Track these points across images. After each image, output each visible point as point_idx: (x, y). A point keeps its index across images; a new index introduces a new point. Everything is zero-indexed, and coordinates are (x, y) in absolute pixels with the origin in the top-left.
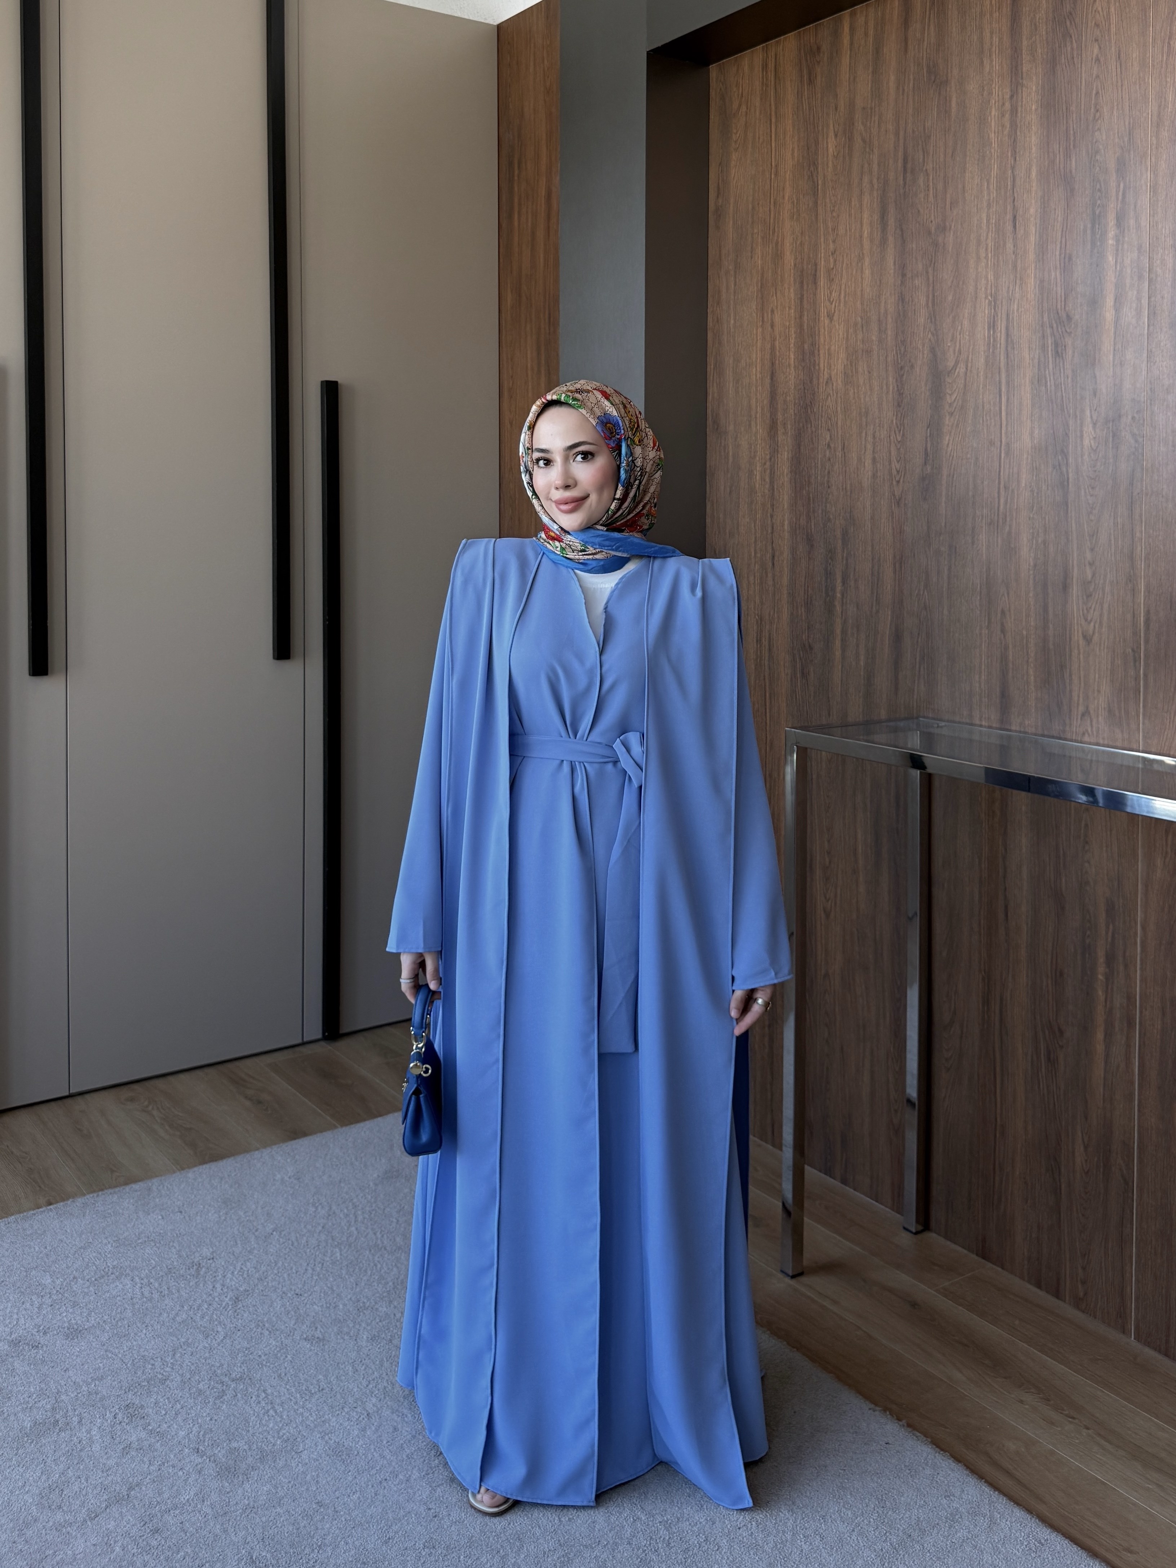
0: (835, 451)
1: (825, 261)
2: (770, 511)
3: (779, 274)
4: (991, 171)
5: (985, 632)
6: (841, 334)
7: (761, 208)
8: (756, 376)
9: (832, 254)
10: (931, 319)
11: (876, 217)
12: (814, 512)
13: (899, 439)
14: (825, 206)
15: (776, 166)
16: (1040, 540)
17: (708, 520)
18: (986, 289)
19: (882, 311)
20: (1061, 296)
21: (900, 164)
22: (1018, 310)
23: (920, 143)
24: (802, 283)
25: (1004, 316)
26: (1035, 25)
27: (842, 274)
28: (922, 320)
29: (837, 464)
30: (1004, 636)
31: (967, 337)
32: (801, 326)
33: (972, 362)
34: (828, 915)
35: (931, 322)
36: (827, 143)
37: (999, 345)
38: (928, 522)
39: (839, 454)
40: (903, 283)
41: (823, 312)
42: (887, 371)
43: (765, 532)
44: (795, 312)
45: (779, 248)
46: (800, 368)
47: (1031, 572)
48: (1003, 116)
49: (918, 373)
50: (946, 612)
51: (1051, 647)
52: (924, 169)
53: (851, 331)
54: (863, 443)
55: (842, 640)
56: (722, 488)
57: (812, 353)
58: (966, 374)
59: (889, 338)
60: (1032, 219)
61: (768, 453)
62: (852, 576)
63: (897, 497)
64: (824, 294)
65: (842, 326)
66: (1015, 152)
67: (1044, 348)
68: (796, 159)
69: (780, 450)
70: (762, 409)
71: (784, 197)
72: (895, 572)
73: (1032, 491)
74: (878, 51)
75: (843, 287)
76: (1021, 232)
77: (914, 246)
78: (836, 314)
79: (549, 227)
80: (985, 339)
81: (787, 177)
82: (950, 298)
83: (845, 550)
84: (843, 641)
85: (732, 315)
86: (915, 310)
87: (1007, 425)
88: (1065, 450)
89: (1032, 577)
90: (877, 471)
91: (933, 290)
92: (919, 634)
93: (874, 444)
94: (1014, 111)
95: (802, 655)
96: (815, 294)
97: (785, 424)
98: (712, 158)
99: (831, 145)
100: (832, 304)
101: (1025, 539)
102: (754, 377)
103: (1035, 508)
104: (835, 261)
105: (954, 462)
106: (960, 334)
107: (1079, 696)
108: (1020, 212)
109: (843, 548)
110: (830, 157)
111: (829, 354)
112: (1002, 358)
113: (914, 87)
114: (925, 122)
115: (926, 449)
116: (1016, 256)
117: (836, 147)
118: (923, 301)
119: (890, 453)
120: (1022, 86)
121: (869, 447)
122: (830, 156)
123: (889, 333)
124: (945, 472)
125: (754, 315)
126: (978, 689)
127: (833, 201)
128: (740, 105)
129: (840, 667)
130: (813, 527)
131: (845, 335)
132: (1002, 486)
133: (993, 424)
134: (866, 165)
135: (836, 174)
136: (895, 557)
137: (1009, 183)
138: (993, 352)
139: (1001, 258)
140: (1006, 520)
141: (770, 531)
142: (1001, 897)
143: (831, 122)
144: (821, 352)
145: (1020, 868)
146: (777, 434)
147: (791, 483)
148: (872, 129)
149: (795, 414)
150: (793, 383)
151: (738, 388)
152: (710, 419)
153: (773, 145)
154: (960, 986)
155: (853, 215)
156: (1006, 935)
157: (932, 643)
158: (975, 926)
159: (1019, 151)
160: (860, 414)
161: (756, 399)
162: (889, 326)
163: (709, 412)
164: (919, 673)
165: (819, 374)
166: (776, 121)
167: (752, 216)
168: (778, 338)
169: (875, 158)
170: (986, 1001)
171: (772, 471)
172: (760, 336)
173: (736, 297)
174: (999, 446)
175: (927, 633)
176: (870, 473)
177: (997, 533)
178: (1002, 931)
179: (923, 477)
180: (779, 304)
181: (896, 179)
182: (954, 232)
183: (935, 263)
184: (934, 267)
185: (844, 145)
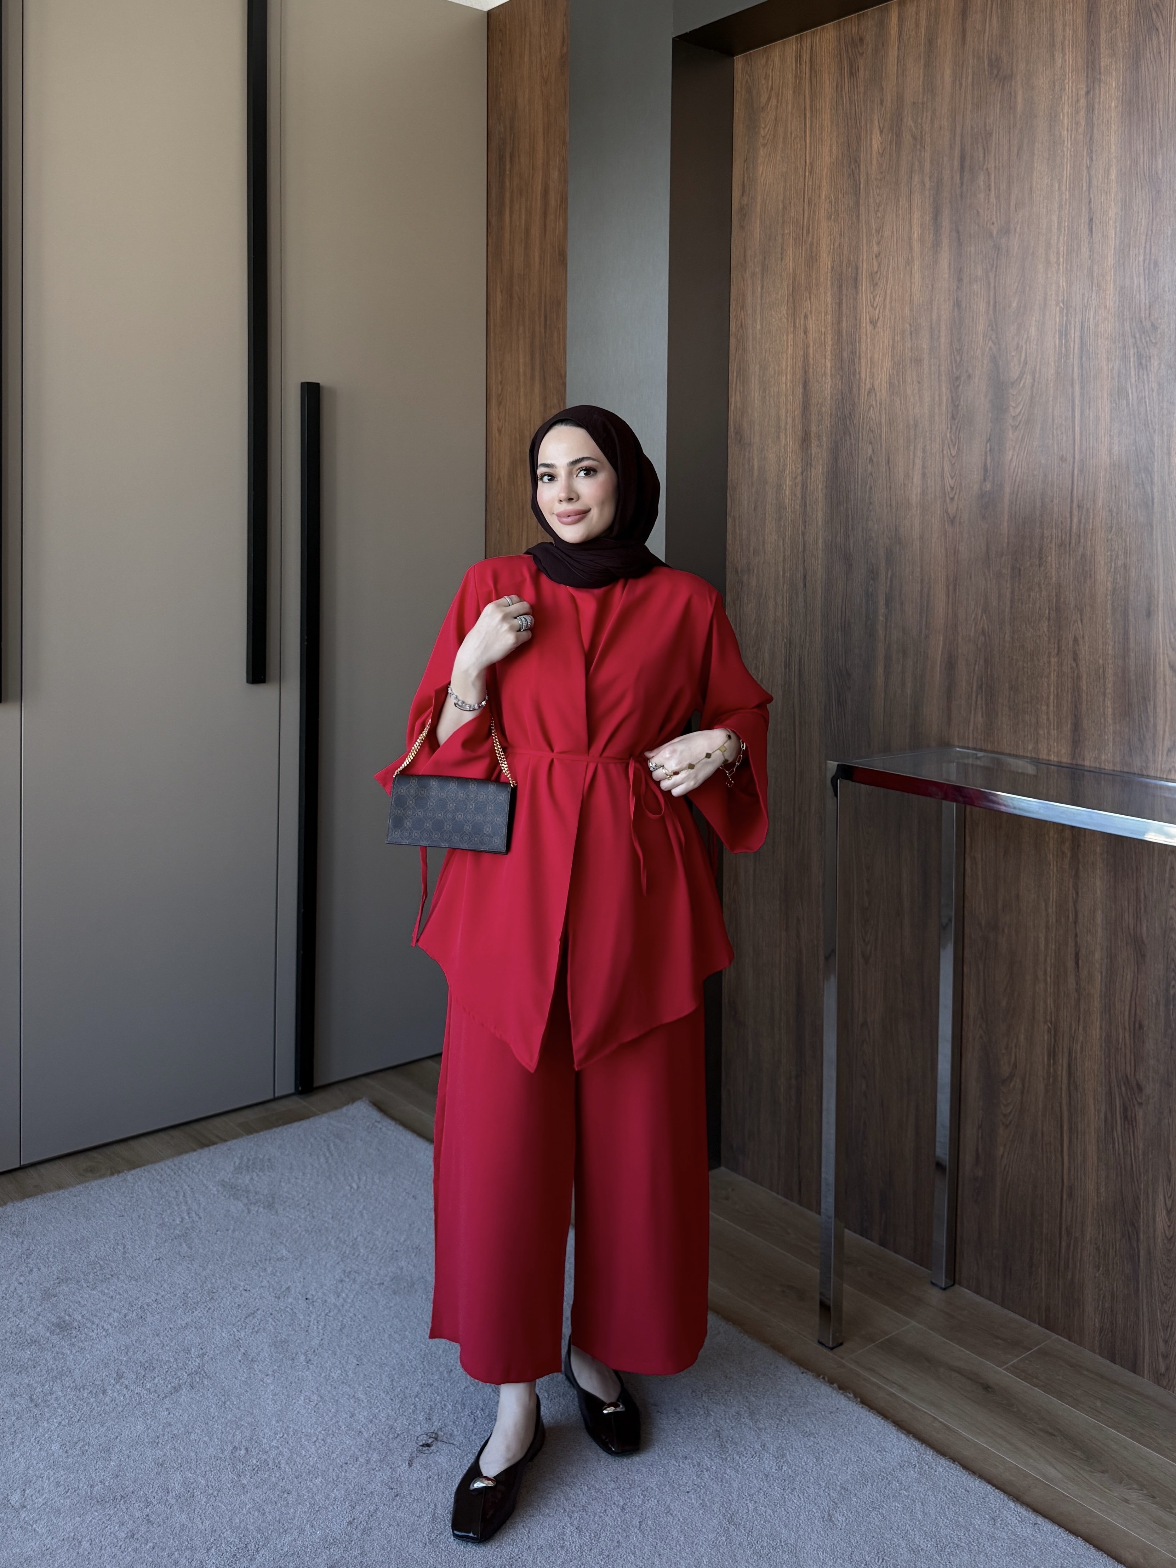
0: (878, 465)
1: (868, 264)
2: (801, 528)
3: (814, 277)
4: (1063, 171)
5: (1054, 660)
6: (886, 341)
7: (793, 207)
8: (786, 385)
9: (876, 257)
10: (992, 327)
11: (928, 218)
12: (853, 529)
13: (954, 455)
14: (868, 205)
15: (811, 163)
16: (1120, 563)
17: (729, 537)
18: (1057, 295)
19: (935, 317)
20: (1145, 303)
21: (956, 163)
22: (1094, 318)
23: (980, 140)
24: (840, 287)
25: (1078, 326)
26: (1116, 17)
27: (887, 278)
28: (981, 328)
29: (881, 480)
30: (1077, 665)
31: (1035, 347)
33: (1040, 373)
35: (992, 330)
36: (871, 139)
37: (1072, 356)
38: (988, 543)
39: (883, 469)
40: (959, 288)
41: (865, 318)
42: (939, 381)
43: (795, 551)
44: (832, 317)
45: (814, 249)
46: (839, 377)
47: (1109, 597)
48: (1077, 112)
49: (976, 384)
50: (1007, 638)
51: (1133, 678)
52: (985, 167)
53: (898, 338)
54: (911, 457)
55: (885, 667)
56: (746, 502)
57: (852, 362)
58: (1033, 386)
59: (942, 347)
60: (1111, 222)
61: (799, 466)
62: (897, 599)
63: (951, 516)
64: (867, 299)
65: (887, 333)
66: (1092, 152)
67: (1125, 358)
68: (834, 156)
69: (813, 463)
70: (794, 420)
71: (819, 196)
72: (948, 595)
73: (1110, 511)
74: (931, 42)
75: (889, 292)
76: (1098, 236)
77: (973, 249)
78: (880, 320)
79: (545, 225)
80: (1055, 348)
81: (824, 174)
82: (1014, 305)
83: (890, 571)
84: (887, 667)
85: (758, 320)
86: (973, 317)
87: (1081, 440)
88: (1150, 469)
89: (1109, 602)
90: (927, 488)
91: (995, 295)
92: (976, 661)
93: (924, 459)
94: (1090, 108)
95: (838, 681)
96: (855, 299)
97: (819, 436)
98: (735, 154)
99: (876, 141)
100: (875, 309)
101: (1102, 563)
102: (784, 386)
103: (1114, 529)
104: (879, 264)
105: (1018, 479)
106: (1026, 343)
107: (1164, 731)
108: (1098, 214)
109: (887, 569)
111: (872, 362)
112: (1076, 369)
113: (973, 82)
114: (985, 118)
115: (986, 465)
116: (1092, 261)
117: (881, 143)
118: (982, 307)
119: (943, 468)
120: (1100, 81)
121: (919, 462)
122: (874, 153)
123: (943, 340)
124: (1007, 489)
125: (784, 320)
126: (1045, 722)
127: (877, 201)
128: (769, 98)
129: (883, 695)
131: (891, 343)
132: (1075, 505)
133: (1065, 438)
134: (917, 163)
135: (881, 173)
136: (947, 578)
137: (1084, 184)
138: (1065, 362)
139: (1074, 263)
140: (1079, 542)
141: (801, 549)
142: (1071, 943)
143: (876, 117)
144: (862, 360)
145: (1094, 913)
146: (811, 447)
147: (826, 498)
148: (924, 125)
149: (831, 426)
150: (829, 393)
151: (765, 397)
152: (732, 430)
153: (808, 141)
154: (1022, 1037)
155: (901, 216)
156: (1077, 984)
157: (991, 670)
158: (1040, 974)
159: (1096, 151)
160: (908, 426)
161: (786, 409)
162: (943, 334)
163: (731, 423)
164: (976, 704)
165: (859, 383)
166: (811, 116)
167: (783, 216)
168: (812, 345)
169: (927, 156)
170: (1052, 1054)
171: (804, 486)
172: (790, 343)
173: (764, 301)
174: (1071, 462)
175: (986, 661)
176: (919, 489)
177: (1069, 555)
178: (1071, 980)
179: (982, 495)
180: (814, 308)
181: (952, 178)
182: (1020, 235)
183: (997, 267)
184: (996, 271)
185: (891, 142)
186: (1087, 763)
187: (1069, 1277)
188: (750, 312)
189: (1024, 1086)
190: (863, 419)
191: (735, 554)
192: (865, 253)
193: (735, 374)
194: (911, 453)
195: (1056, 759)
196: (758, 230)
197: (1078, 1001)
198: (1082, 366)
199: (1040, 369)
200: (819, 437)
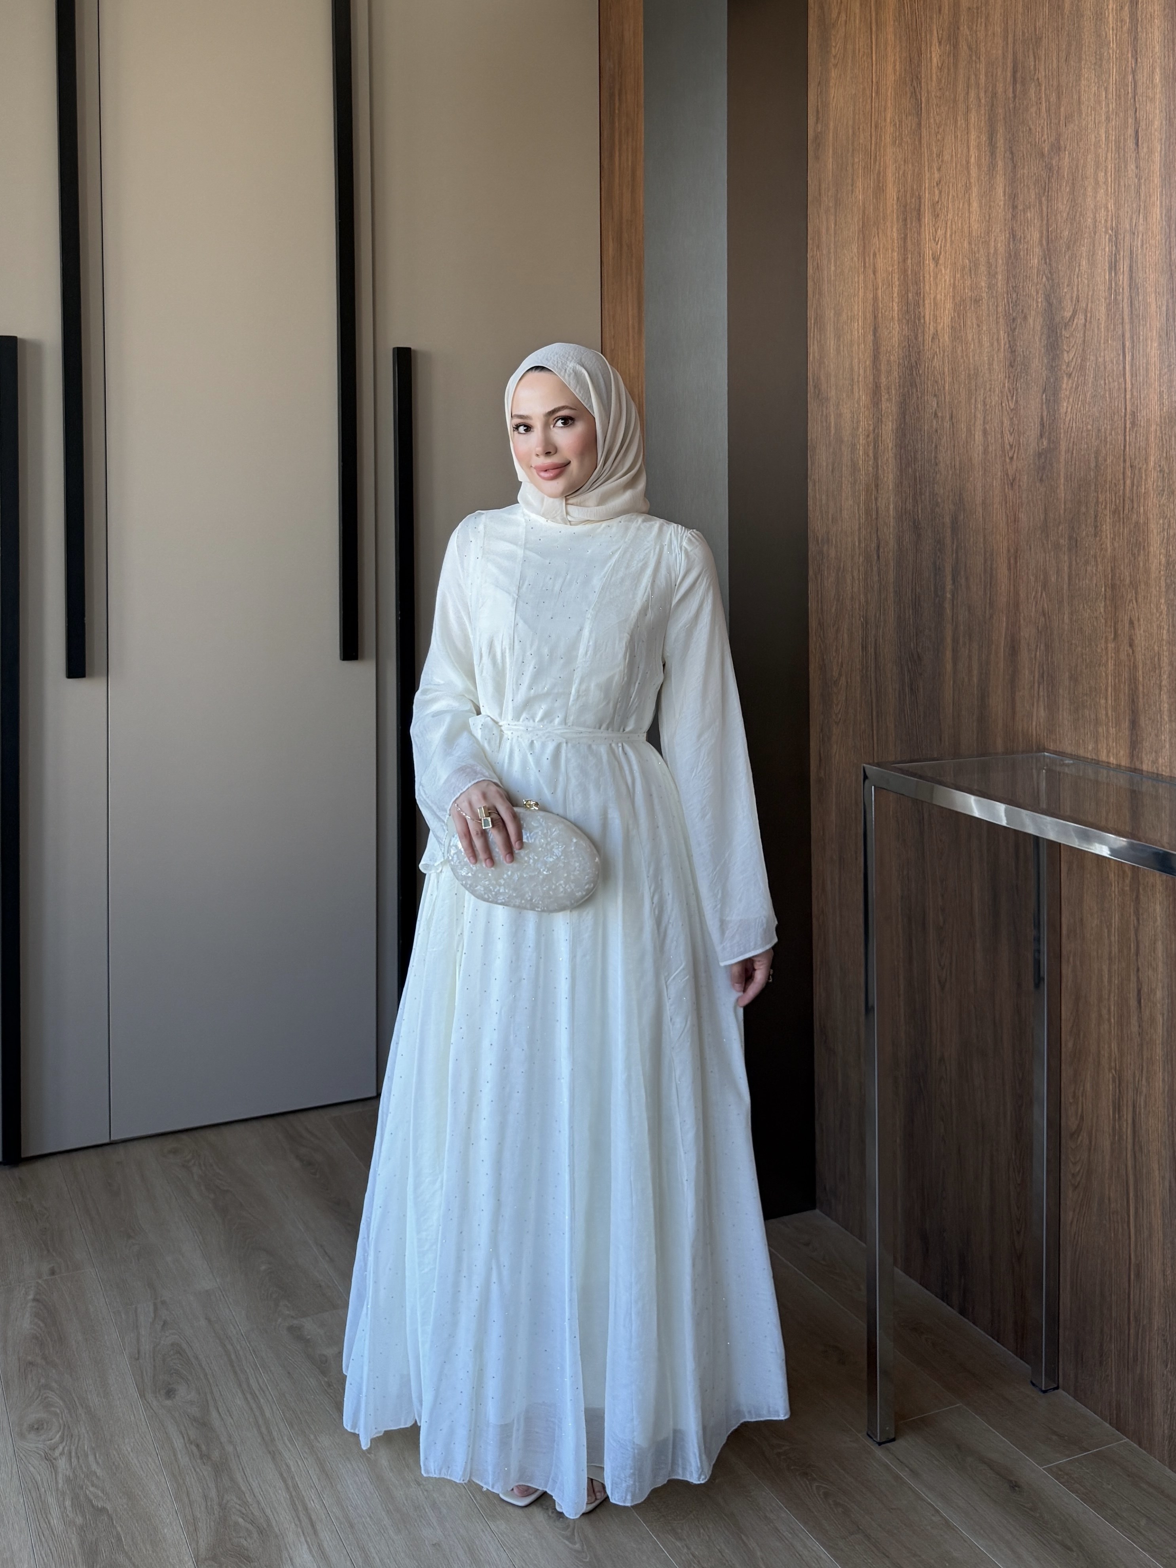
0: (942, 420)
1: (929, 193)
2: (874, 492)
3: (881, 210)
4: (1109, 76)
5: (1111, 646)
6: (948, 280)
7: (861, 132)
8: (858, 333)
9: (937, 184)
10: (1045, 260)
11: (984, 138)
12: (921, 494)
13: (1012, 406)
14: (929, 126)
15: (877, 82)
17: (810, 503)
18: (1106, 221)
19: (992, 251)
21: (1009, 74)
22: (1142, 246)
23: (1031, 46)
24: (905, 220)
25: (1127, 253)
27: (948, 207)
28: (1035, 261)
29: (945, 437)
30: (1133, 652)
31: (1086, 282)
32: (905, 271)
33: (1091, 311)
34: (943, 988)
35: (1046, 263)
36: (931, 53)
37: (1121, 290)
38: (1046, 510)
39: (947, 425)
40: (1014, 217)
41: (928, 254)
42: (997, 323)
43: (869, 518)
44: (898, 254)
45: (881, 178)
46: (904, 321)
47: (1162, 572)
48: (1122, 8)
49: (1031, 326)
50: (1066, 619)
52: (1036, 78)
53: (958, 276)
54: (973, 411)
55: (953, 650)
56: (824, 464)
57: (917, 305)
58: (1085, 325)
59: (999, 285)
60: (1156, 133)
61: (871, 423)
62: (962, 573)
63: (1011, 478)
64: (929, 233)
65: (948, 270)
66: (1136, 52)
68: (898, 74)
69: (884, 420)
70: (865, 371)
71: (885, 120)
72: (1009, 569)
73: (1162, 471)
75: (949, 223)
76: (1144, 150)
77: (1026, 171)
78: (941, 256)
80: (1105, 283)
81: (889, 94)
82: (1066, 233)
83: (955, 543)
84: (955, 651)
85: (832, 261)
86: (1027, 249)
87: (1132, 389)
89: (1163, 578)
90: (988, 446)
91: (1047, 224)
92: (1037, 646)
93: (985, 411)
95: (910, 667)
96: (919, 233)
98: (810, 76)
99: (935, 54)
100: (937, 244)
101: (1155, 532)
102: (856, 333)
104: (940, 192)
105: (1073, 435)
106: (1078, 278)
108: (1143, 124)
109: (953, 539)
110: (934, 70)
111: (936, 304)
112: (1125, 306)
114: (1035, 21)
115: (1042, 419)
116: (1139, 180)
117: (940, 56)
118: (1036, 235)
119: (1002, 423)
121: (979, 416)
122: (934, 68)
123: (1000, 277)
124: (1063, 446)
125: (856, 259)
126: (1104, 717)
127: (938, 122)
128: (839, 13)
129: (951, 683)
130: (920, 511)
131: (952, 282)
132: (1128, 464)
133: (1117, 387)
134: (973, 77)
135: (940, 89)
136: (1009, 551)
137: (1130, 91)
138: (1115, 299)
139: (1122, 183)
140: (1133, 508)
141: (874, 517)
142: (1133, 978)
143: (935, 28)
144: (926, 302)
145: (1155, 944)
146: (881, 400)
147: (896, 459)
148: (978, 33)
149: (900, 377)
150: (897, 340)
151: (839, 346)
152: (811, 383)
153: (874, 59)
154: (1088, 1086)
155: (959, 136)
156: (1139, 1027)
157: (1052, 657)
158: (1104, 1012)
159: (1141, 51)
160: (969, 375)
161: (859, 359)
162: (999, 270)
163: (810, 375)
164: (1038, 695)
165: (924, 328)
166: (877, 30)
167: (853, 143)
168: (880, 284)
169: (982, 67)
170: (1118, 1107)
171: (876, 447)
172: (862, 285)
173: (837, 239)
174: (1123, 414)
175: (1046, 645)
176: (980, 447)
177: (1123, 523)
178: (1134, 1021)
179: (1040, 455)
180: (881, 246)
181: (1005, 92)
182: (1069, 154)
183: (1048, 191)
184: (1048, 196)
185: (949, 54)
186: (1145, 767)
187: (1138, 1372)
188: (824, 252)
189: (1090, 1142)
190: (928, 368)
191: (817, 525)
192: (927, 181)
193: (813, 322)
194: (973, 406)
195: (1115, 762)
196: (831, 160)
197: (1141, 1046)
198: (1132, 304)
199: (1091, 308)
200: (888, 389)
